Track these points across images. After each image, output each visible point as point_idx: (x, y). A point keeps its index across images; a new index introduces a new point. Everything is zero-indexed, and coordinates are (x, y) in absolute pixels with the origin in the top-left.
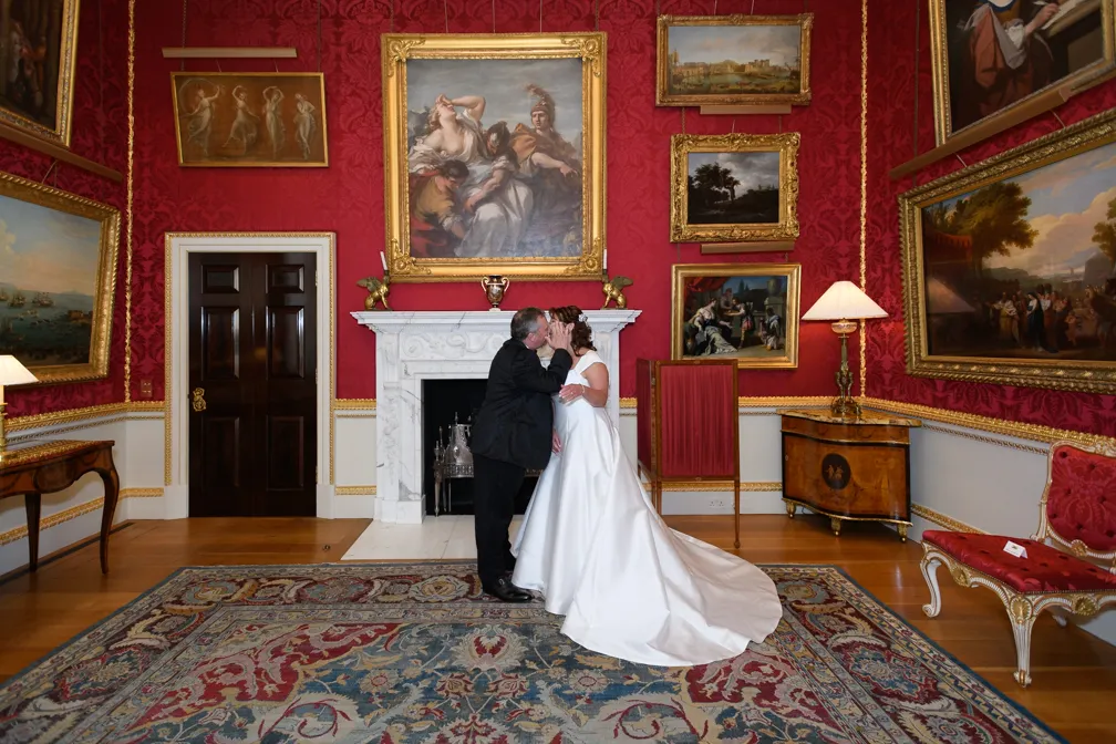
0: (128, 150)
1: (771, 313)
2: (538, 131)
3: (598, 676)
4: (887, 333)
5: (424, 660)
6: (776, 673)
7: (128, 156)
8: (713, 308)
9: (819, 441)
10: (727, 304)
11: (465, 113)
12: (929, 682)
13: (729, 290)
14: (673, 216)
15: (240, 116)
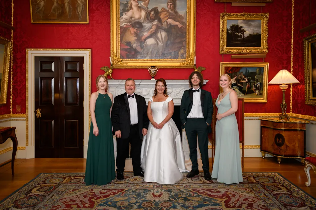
0: (11, 17)
1: (257, 81)
2: (170, 11)
3: (195, 202)
4: (300, 89)
5: (136, 198)
6: (254, 201)
7: (11, 19)
8: (235, 79)
9: (274, 129)
10: (241, 78)
11: (142, 4)
12: (303, 203)
13: (242, 72)
14: (221, 44)
15: (55, 4)
